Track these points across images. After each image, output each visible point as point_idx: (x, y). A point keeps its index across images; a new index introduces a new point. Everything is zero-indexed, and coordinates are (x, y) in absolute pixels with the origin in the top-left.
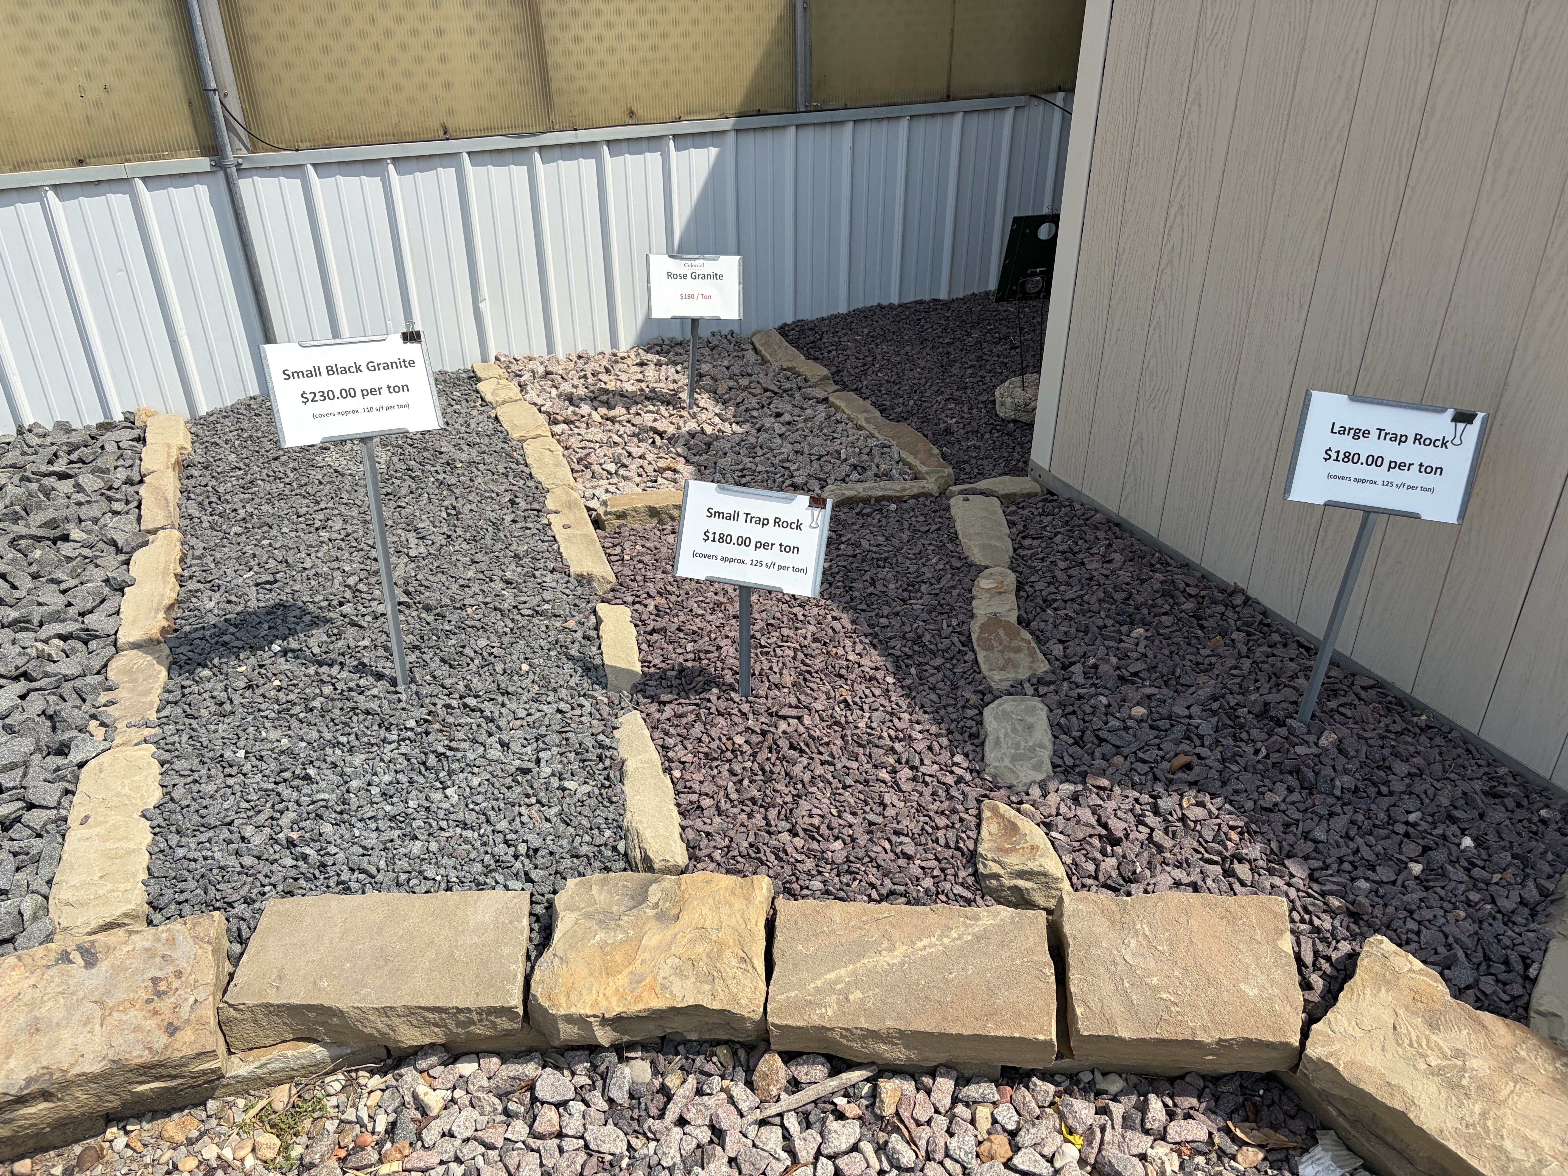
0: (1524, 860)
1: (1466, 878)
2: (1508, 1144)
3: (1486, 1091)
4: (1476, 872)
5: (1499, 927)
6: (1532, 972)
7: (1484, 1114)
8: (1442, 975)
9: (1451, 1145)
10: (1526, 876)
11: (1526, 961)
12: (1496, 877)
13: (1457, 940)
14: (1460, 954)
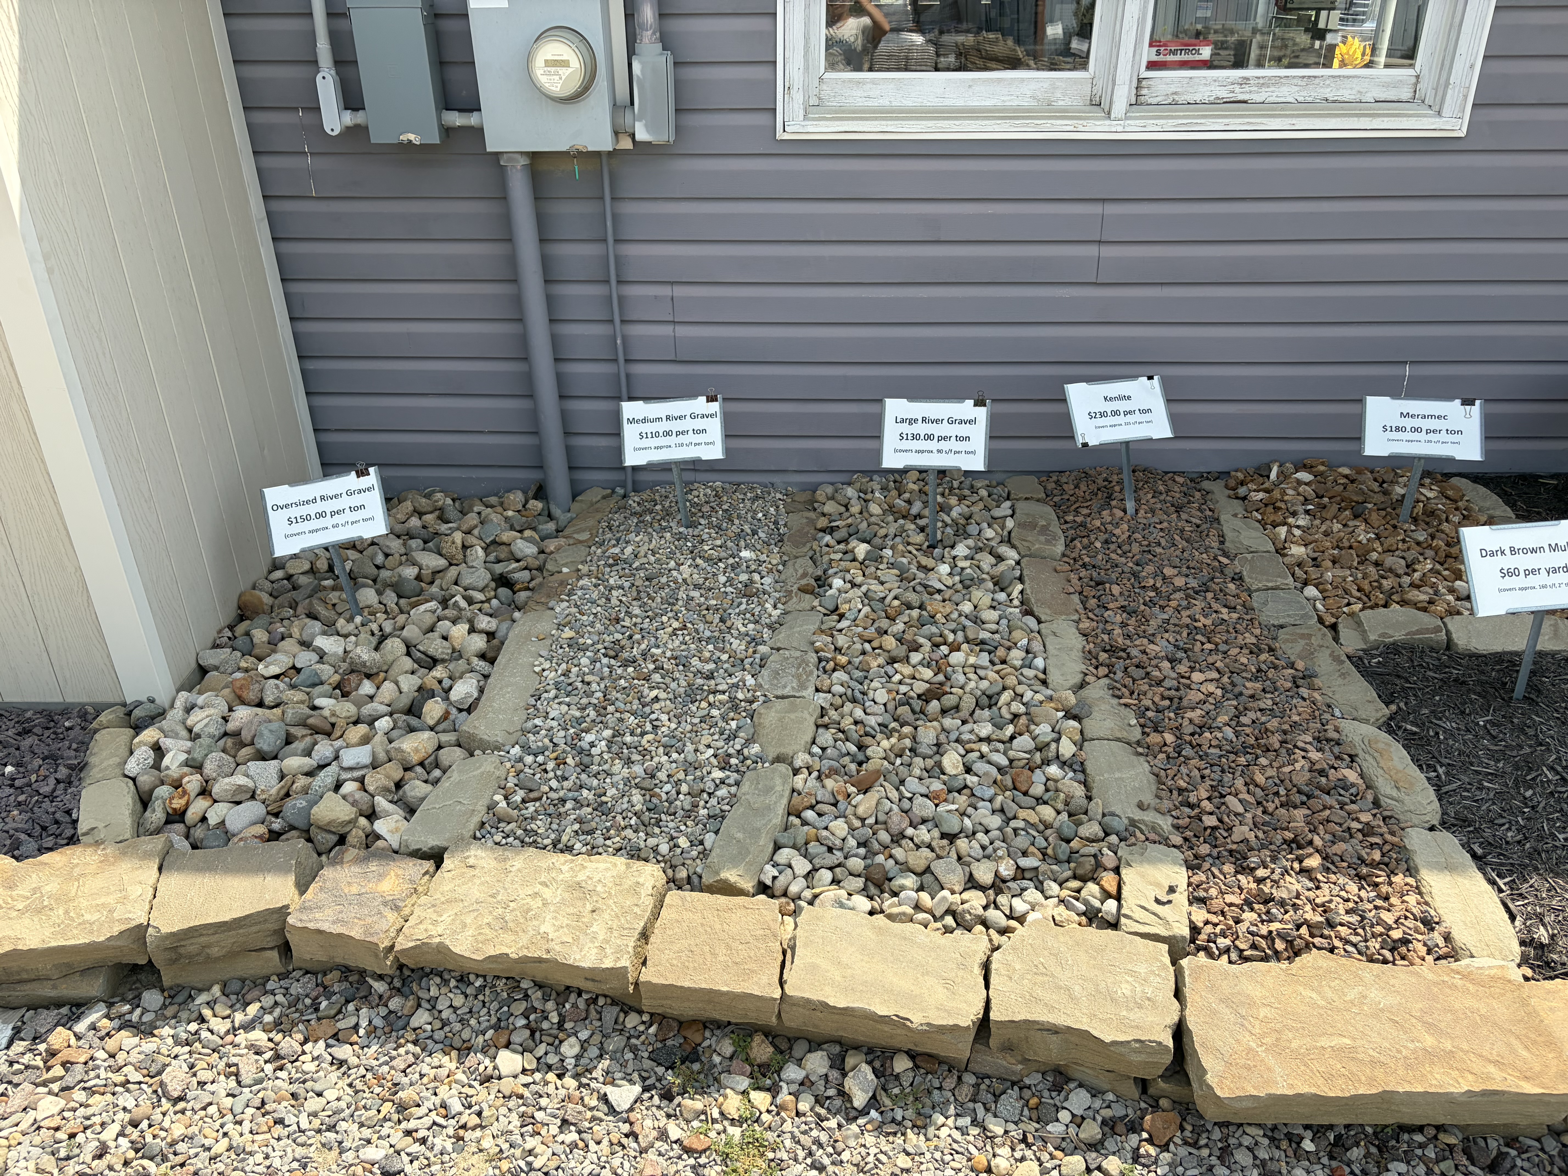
0: (53, 758)
1: (12, 790)
2: (87, 917)
3: (63, 898)
4: (17, 783)
5: (47, 804)
6: (74, 816)
7: (67, 912)
8: (13, 857)
9: (54, 944)
10: (57, 766)
11: (69, 812)
12: (34, 778)
13: (16, 830)
14: (23, 836)
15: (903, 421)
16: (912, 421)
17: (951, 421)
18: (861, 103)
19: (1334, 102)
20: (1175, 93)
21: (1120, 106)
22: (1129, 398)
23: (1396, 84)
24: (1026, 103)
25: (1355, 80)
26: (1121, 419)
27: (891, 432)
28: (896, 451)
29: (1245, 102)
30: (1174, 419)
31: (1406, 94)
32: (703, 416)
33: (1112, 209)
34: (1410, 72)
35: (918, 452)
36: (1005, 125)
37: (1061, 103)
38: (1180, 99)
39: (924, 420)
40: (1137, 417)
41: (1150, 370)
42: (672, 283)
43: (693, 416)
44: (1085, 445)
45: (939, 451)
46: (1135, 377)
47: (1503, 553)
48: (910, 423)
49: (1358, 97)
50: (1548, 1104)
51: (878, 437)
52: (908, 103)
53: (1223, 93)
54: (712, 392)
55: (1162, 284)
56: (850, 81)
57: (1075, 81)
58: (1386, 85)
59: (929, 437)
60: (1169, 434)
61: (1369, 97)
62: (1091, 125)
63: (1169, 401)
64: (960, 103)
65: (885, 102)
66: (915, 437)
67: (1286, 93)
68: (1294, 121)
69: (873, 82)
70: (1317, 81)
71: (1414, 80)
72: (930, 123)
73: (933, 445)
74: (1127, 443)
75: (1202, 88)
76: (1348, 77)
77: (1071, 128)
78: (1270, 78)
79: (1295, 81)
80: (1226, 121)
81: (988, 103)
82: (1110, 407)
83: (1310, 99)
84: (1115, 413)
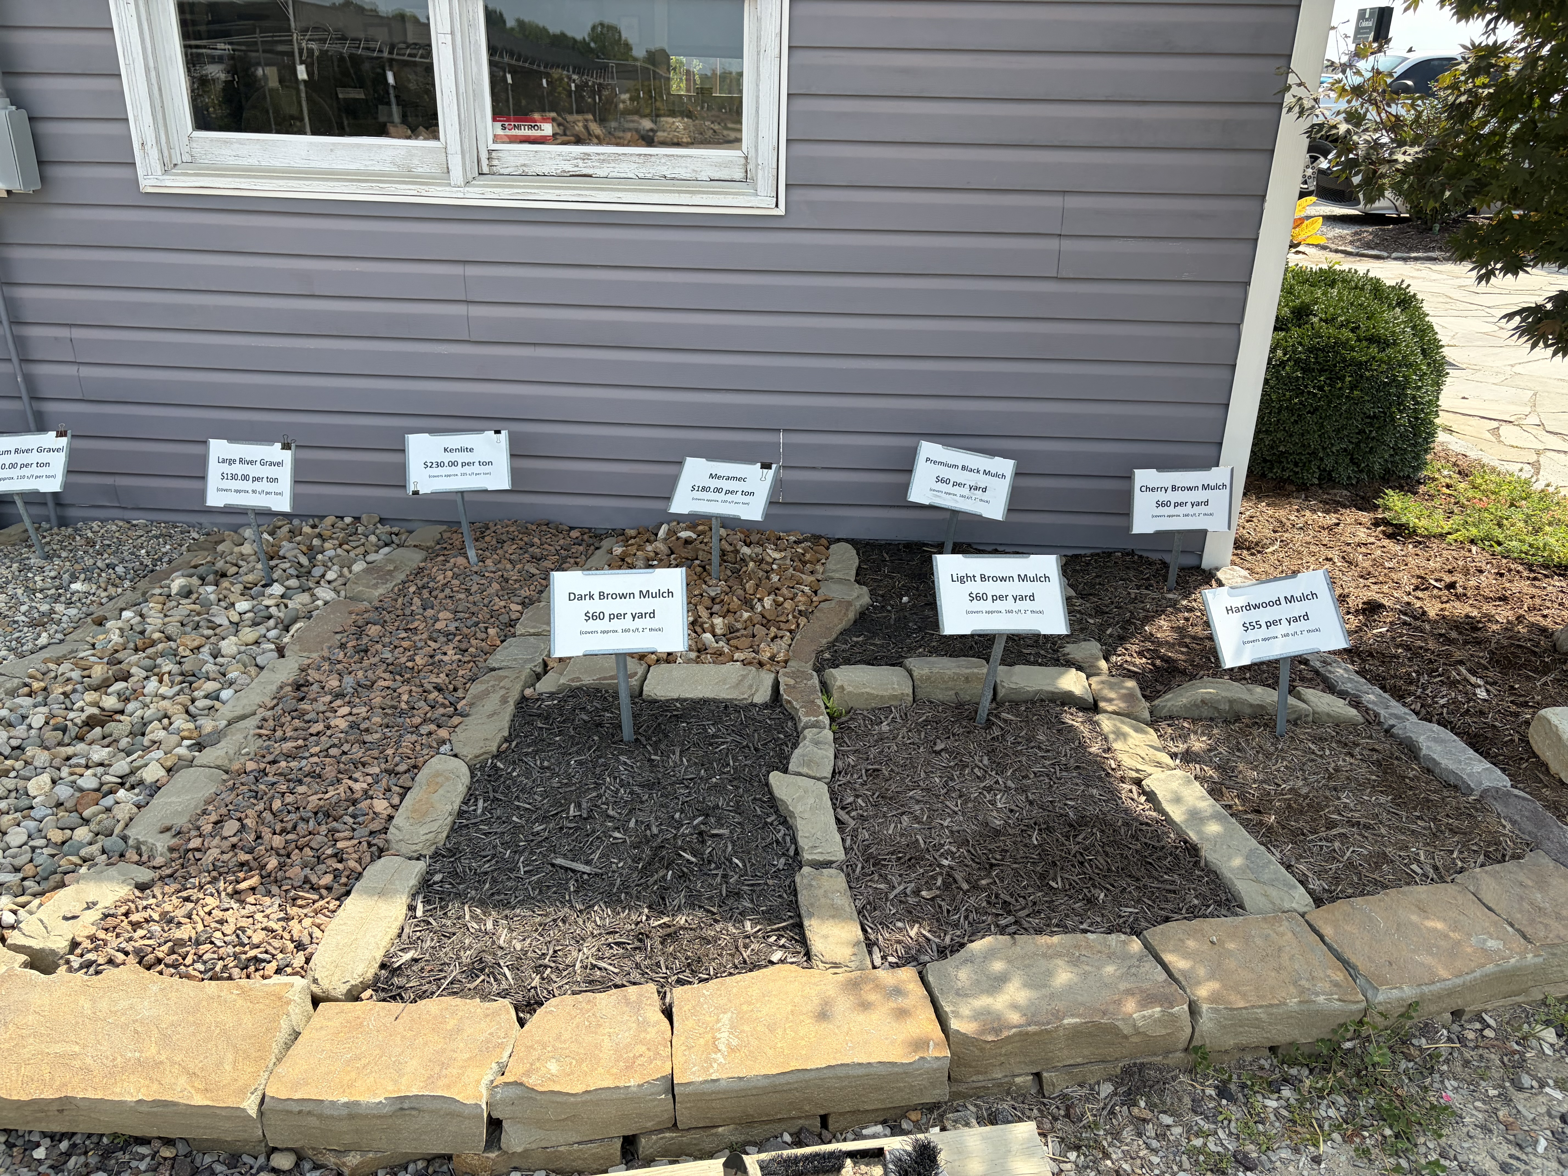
15: (224, 461)
16: (231, 462)
17: (263, 463)
18: (232, 161)
19: (673, 179)
20: (524, 165)
21: (457, 174)
22: (471, 450)
23: (727, 165)
24: (388, 168)
25: (689, 160)
26: (458, 470)
27: (214, 470)
28: (218, 490)
29: (590, 176)
30: (515, 473)
31: (739, 175)
32: (49, 450)
33: (472, 271)
34: (738, 153)
35: (237, 491)
36: (352, 187)
37: (420, 170)
38: (530, 171)
39: (241, 461)
40: (476, 468)
41: (498, 425)
42: (71, 326)
43: (40, 450)
44: (416, 493)
45: (254, 492)
46: (482, 431)
47: (591, 597)
48: (230, 464)
49: (693, 176)
50: (216, 1115)
51: (203, 478)
52: (277, 163)
53: (569, 167)
54: (62, 427)
55: (535, 344)
56: (218, 140)
57: (431, 150)
58: (719, 165)
59: (245, 478)
60: (506, 485)
61: (704, 176)
62: (434, 191)
63: (513, 456)
64: (325, 165)
65: (253, 162)
66: (234, 477)
67: (627, 169)
68: (620, 194)
69: (240, 142)
70: (653, 159)
71: (743, 161)
72: (281, 182)
73: (248, 485)
74: (462, 493)
75: (547, 162)
76: (682, 156)
77: (415, 193)
78: (609, 155)
79: (633, 158)
80: (558, 192)
81: (353, 166)
82: (447, 458)
83: (649, 176)
84: (453, 464)
